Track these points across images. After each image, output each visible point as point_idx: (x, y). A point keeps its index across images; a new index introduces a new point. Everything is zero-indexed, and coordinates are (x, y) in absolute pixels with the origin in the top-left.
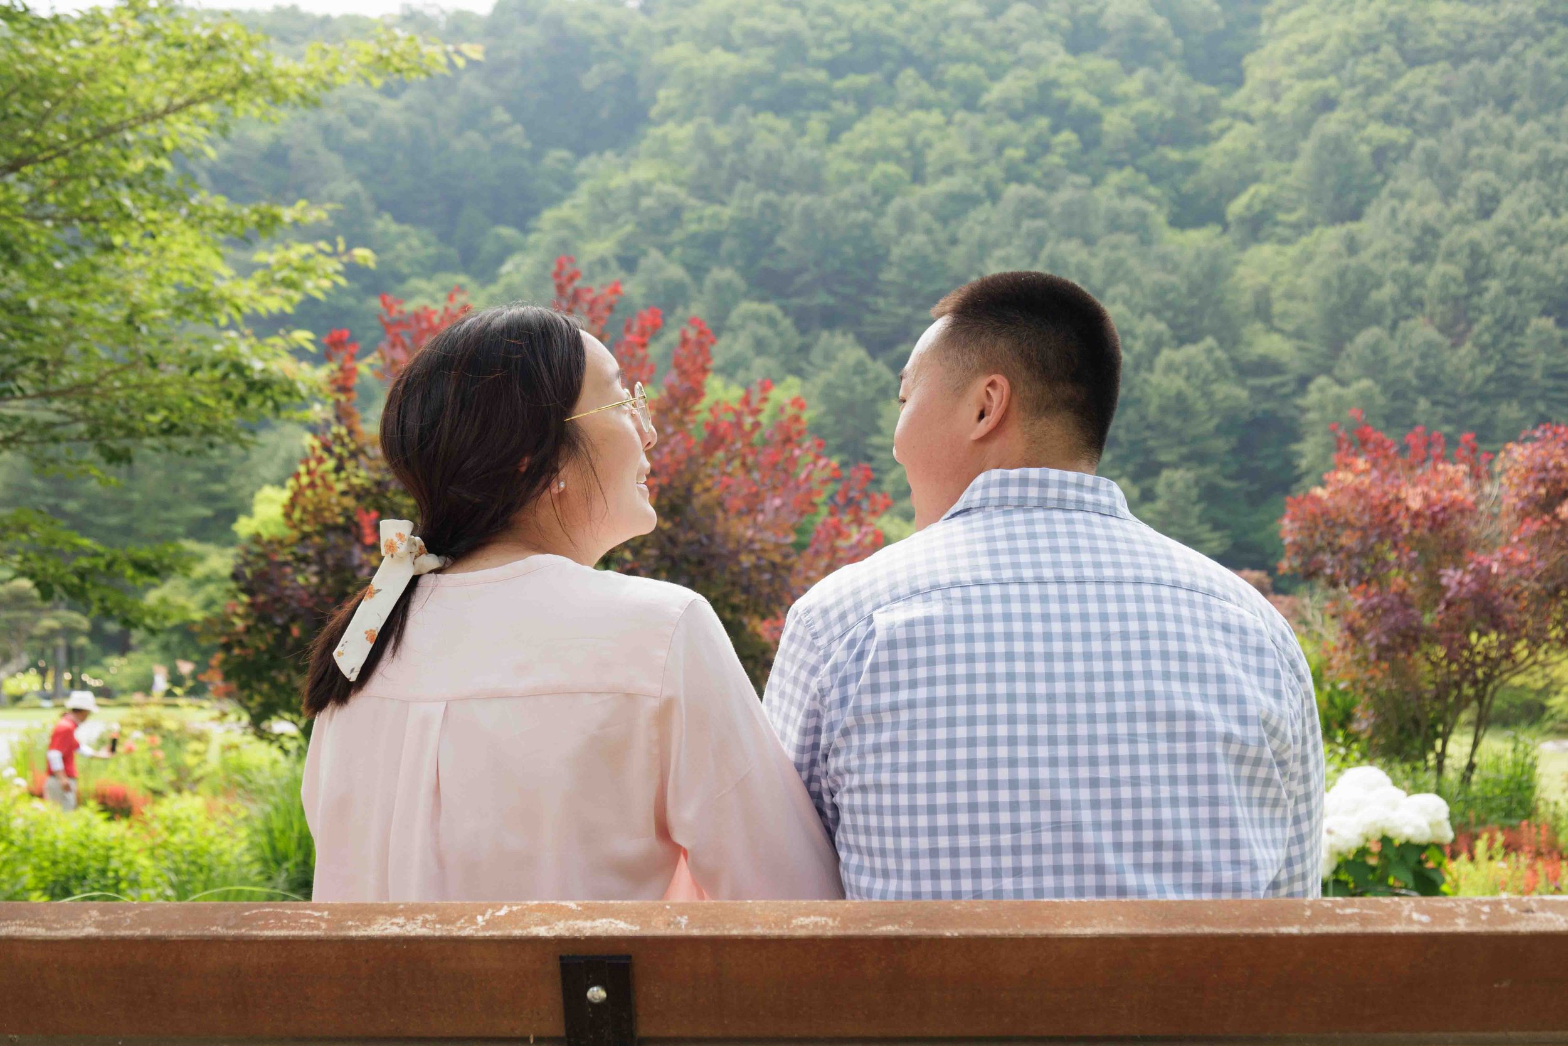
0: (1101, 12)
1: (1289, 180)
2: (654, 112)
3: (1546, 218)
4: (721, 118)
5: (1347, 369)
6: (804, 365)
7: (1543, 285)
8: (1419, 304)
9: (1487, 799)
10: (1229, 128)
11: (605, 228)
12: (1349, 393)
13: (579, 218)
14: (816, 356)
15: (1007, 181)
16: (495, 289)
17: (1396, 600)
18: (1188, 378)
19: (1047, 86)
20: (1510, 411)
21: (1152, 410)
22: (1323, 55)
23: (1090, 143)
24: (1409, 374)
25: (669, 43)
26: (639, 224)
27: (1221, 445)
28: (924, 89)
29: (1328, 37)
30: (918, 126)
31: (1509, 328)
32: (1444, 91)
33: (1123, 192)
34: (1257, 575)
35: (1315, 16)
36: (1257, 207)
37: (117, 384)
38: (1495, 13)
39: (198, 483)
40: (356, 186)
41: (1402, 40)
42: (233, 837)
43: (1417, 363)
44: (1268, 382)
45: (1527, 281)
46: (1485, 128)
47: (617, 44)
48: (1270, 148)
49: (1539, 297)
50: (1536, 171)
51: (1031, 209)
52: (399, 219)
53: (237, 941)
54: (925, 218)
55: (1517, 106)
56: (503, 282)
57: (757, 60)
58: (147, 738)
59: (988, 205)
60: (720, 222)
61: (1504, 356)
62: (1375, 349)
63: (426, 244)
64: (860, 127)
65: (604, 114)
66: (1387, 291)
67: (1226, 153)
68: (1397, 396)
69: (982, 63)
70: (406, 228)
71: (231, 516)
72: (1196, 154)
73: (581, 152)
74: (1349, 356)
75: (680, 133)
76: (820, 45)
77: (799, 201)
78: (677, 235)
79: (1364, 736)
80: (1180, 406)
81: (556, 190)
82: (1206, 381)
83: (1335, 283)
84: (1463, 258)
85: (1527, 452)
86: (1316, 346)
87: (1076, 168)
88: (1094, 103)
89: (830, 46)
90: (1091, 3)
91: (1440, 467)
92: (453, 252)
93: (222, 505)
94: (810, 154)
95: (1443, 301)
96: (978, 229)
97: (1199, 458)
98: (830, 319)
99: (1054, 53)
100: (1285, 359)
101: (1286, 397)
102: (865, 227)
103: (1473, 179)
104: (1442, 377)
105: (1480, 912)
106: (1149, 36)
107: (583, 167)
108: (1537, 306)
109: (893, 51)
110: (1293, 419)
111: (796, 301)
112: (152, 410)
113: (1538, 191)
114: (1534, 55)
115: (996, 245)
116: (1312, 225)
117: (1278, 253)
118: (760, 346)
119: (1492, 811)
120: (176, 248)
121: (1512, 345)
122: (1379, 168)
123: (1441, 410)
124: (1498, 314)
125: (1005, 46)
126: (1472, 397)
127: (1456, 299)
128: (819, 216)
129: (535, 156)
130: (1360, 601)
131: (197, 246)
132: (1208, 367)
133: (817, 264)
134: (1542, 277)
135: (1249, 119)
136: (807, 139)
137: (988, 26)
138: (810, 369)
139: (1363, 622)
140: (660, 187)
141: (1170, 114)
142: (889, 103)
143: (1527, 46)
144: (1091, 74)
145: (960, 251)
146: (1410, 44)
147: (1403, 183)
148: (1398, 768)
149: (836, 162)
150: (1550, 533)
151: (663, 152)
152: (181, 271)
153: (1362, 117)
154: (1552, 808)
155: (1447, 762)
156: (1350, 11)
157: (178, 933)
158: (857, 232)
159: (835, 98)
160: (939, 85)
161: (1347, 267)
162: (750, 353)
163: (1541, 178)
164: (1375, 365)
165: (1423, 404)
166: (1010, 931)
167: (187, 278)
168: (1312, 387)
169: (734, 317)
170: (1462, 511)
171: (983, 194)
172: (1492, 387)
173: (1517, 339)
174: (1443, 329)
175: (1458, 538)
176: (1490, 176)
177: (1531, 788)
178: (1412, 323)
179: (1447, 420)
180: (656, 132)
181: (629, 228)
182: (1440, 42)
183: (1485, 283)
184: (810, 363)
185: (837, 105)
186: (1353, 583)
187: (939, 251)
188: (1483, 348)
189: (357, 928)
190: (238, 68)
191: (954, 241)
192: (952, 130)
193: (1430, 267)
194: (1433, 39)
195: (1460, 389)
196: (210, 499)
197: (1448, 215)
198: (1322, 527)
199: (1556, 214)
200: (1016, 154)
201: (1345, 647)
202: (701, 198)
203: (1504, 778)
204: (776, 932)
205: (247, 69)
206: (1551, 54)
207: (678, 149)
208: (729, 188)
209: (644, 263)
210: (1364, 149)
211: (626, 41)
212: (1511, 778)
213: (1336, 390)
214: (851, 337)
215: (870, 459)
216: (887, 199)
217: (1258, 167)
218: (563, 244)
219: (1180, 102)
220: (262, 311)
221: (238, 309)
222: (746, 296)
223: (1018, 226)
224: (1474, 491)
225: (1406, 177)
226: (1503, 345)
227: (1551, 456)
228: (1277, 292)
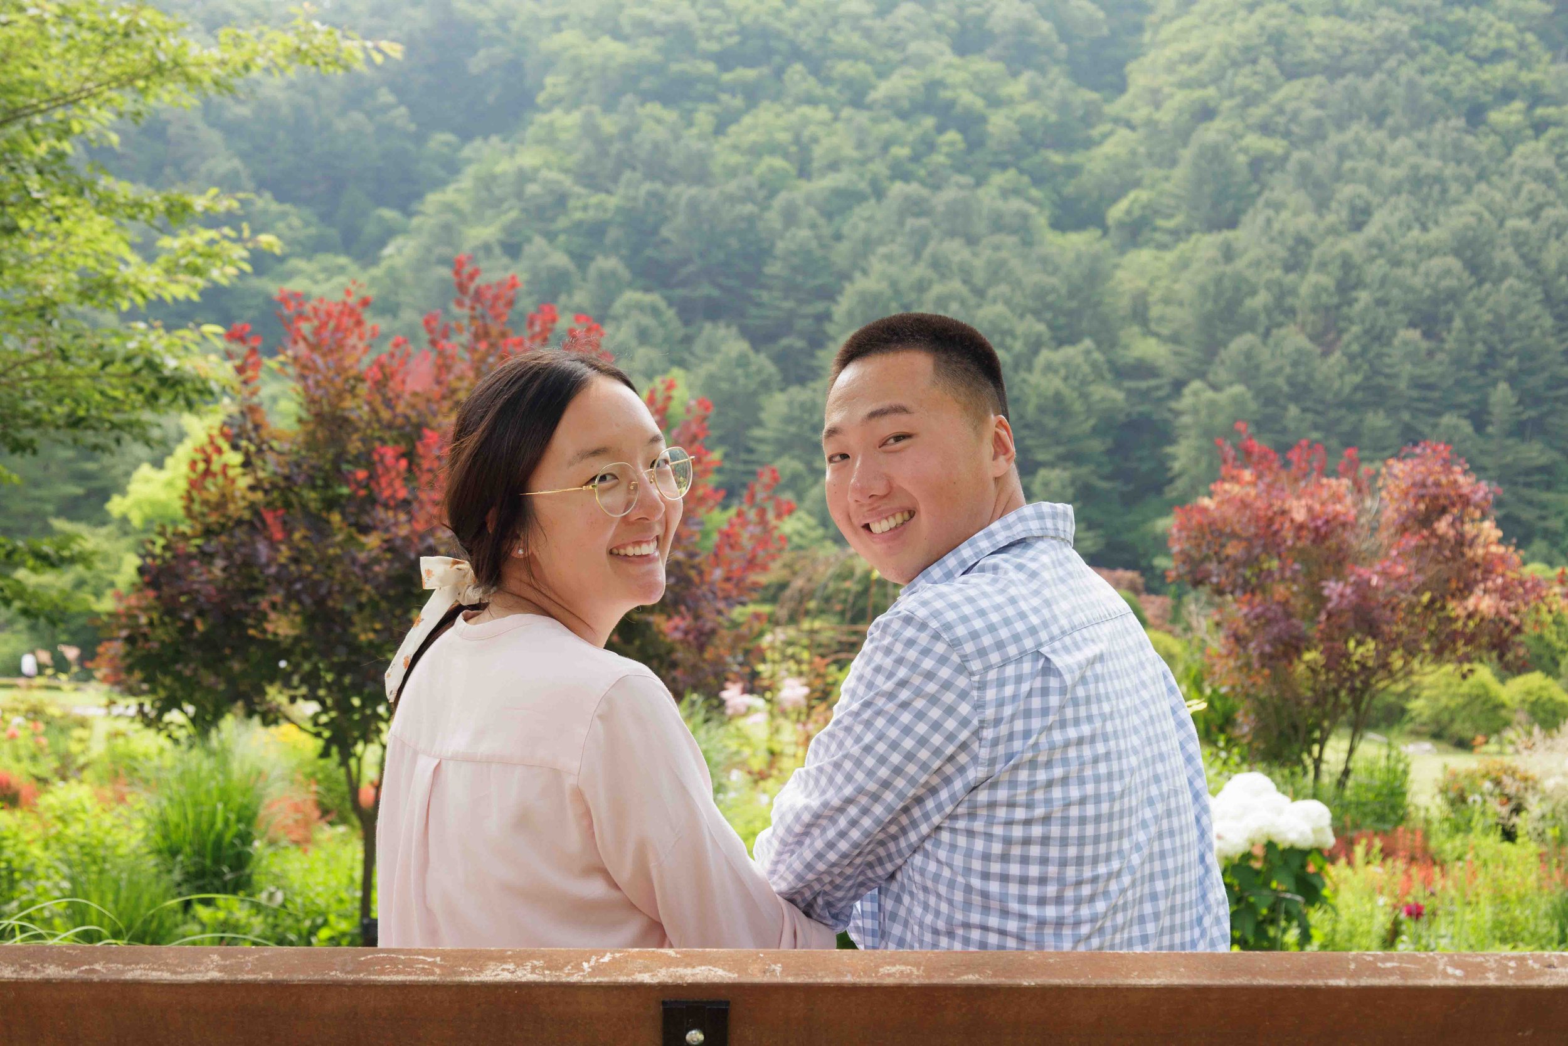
0: (988, 14)
1: (1168, 186)
2: (541, 98)
3: (1416, 232)
4: (609, 107)
5: (1221, 374)
6: (686, 356)
7: (1410, 297)
8: (1291, 312)
9: (1359, 804)
10: (1111, 133)
11: (489, 213)
12: (1223, 397)
13: (464, 203)
14: (699, 347)
15: (893, 178)
16: (376, 272)
17: (1280, 610)
18: (1066, 379)
19: (934, 85)
20: (1376, 420)
21: (1030, 410)
22: (1203, 65)
23: (975, 143)
24: (1280, 382)
25: (558, 29)
26: (524, 210)
27: (1096, 445)
28: (812, 84)
29: (1208, 47)
30: (805, 121)
31: (1378, 338)
32: (1320, 104)
33: (1006, 193)
34: (1130, 575)
35: (1195, 27)
36: (1137, 213)
37: (25, 374)
38: (1371, 30)
39: (69, 461)
40: (236, 163)
41: (1280, 53)
42: (130, 828)
43: (1288, 370)
44: (1143, 385)
45: (1396, 292)
46: (1359, 142)
47: (506, 30)
48: (1150, 155)
49: (1406, 309)
50: (1407, 186)
51: (916, 207)
52: (280, 198)
53: (357, 985)
54: (811, 212)
55: (1390, 121)
56: (384, 265)
57: (646, 50)
58: (30, 725)
59: (873, 201)
60: (605, 210)
61: (1371, 365)
62: (1249, 355)
63: (307, 224)
64: (747, 120)
65: (490, 99)
66: (1261, 299)
67: (1107, 158)
68: (1269, 401)
69: (870, 61)
70: (287, 207)
71: (105, 495)
72: (1077, 158)
73: (466, 136)
74: (1223, 362)
75: (567, 121)
76: (709, 37)
77: (684, 192)
78: (562, 222)
79: (1245, 741)
80: (1058, 407)
81: (441, 173)
82: (1084, 383)
83: (1211, 289)
84: (1335, 269)
85: (1408, 468)
86: (1191, 351)
87: (961, 168)
88: (979, 104)
89: (719, 39)
90: (979, 5)
91: (1324, 481)
92: (333, 233)
93: (95, 484)
94: (698, 146)
95: (1314, 310)
96: (862, 226)
97: (1074, 458)
98: (714, 311)
99: (942, 54)
100: (1161, 362)
101: (1160, 400)
102: (751, 220)
103: (1346, 191)
104: (1312, 386)
105: (1507, 967)
106: (1035, 40)
107: (467, 152)
108: (1403, 318)
109: (783, 46)
110: (1166, 422)
111: (680, 292)
112: (60, 401)
113: (1408, 205)
114: (1408, 72)
115: (881, 241)
116: (1189, 232)
117: (1156, 258)
118: (643, 336)
119: (1365, 815)
120: (82, 232)
121: (1380, 356)
122: (1256, 178)
123: (1310, 416)
124: (1367, 325)
125: (892, 45)
126: (1340, 405)
127: (1327, 309)
128: (705, 207)
129: (420, 138)
130: (1245, 610)
131: (105, 233)
132: (1086, 369)
133: (702, 255)
134: (1410, 289)
135: (1131, 127)
136: (694, 131)
137: (877, 24)
138: (692, 359)
139: (1247, 631)
140: (545, 174)
141: (1053, 118)
142: (777, 97)
143: (1401, 63)
144: (976, 75)
145: (844, 247)
146: (1288, 57)
147: (1278, 194)
148: (1277, 773)
149: (723, 154)
150: (1428, 547)
151: (549, 139)
152: (86, 255)
153: (1240, 127)
154: (1422, 814)
155: (1324, 767)
156: (1230, 23)
157: (299, 977)
158: (743, 225)
159: (724, 91)
160: (826, 81)
161: (1224, 274)
162: (633, 343)
163: (1411, 193)
164: (1248, 372)
165: (1293, 410)
166: (1082, 981)
167: (91, 263)
168: (1187, 391)
169: (618, 307)
170: (1344, 525)
171: (869, 190)
172: (1359, 396)
173: (1385, 350)
174: (1313, 338)
175: (1340, 549)
176: (1363, 189)
177: (1403, 794)
178: (1283, 331)
179: (1316, 427)
180: (545, 118)
181: (514, 214)
182: (1318, 56)
183: (1354, 294)
184: (692, 354)
185: (725, 97)
186: (1238, 593)
187: (823, 246)
188: (1351, 357)
189: (470, 973)
190: (153, 55)
191: (838, 237)
192: (839, 126)
193: (1303, 277)
194: (1310, 53)
195: (1329, 397)
196: (82, 477)
197: (1322, 226)
198: (1209, 537)
199: (1425, 228)
200: (901, 152)
201: (1229, 655)
202: (586, 186)
203: (1378, 783)
204: (865, 980)
205: (162, 57)
206: (1423, 71)
207: (563, 136)
208: (615, 179)
209: (529, 250)
210: (1242, 159)
211: (515, 26)
212: (1386, 783)
213: (1210, 394)
214: (734, 330)
215: (750, 451)
216: (773, 193)
217: (1138, 173)
218: (447, 228)
219: (1063, 106)
220: (167, 297)
221: (144, 296)
222: (630, 285)
223: (901, 223)
224: (1355, 505)
225: (1281, 187)
226: (1371, 354)
227: (1431, 473)
228: (1155, 295)
